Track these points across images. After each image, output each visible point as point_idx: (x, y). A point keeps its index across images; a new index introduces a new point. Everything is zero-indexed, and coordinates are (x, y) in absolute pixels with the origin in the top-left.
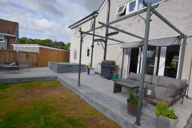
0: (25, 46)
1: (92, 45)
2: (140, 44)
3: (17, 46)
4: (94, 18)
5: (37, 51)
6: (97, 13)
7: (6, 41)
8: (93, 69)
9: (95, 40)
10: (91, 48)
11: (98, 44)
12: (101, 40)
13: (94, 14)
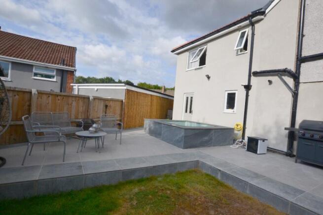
0: (96, 88)
1: (247, 84)
3: (80, 87)
4: (252, 24)
5: (122, 97)
6: (263, 13)
7: (60, 78)
8: (264, 140)
9: (256, 74)
10: (244, 91)
11: (270, 82)
12: (285, 72)
13: (255, 16)
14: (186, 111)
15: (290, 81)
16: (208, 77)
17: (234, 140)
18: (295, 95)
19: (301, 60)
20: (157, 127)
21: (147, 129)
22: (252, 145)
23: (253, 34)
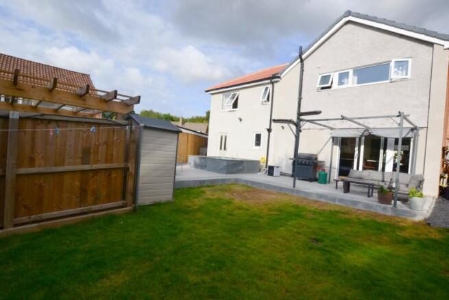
1: (268, 128)
2: (363, 133)
4: (273, 83)
6: (279, 77)
8: (277, 167)
9: (275, 121)
10: (267, 133)
11: (283, 127)
12: (290, 122)
13: (273, 78)
14: (221, 149)
15: (294, 128)
16: (241, 120)
17: (260, 170)
18: (297, 137)
19: (300, 114)
20: (203, 161)
21: (192, 163)
22: (271, 171)
23: (273, 91)
